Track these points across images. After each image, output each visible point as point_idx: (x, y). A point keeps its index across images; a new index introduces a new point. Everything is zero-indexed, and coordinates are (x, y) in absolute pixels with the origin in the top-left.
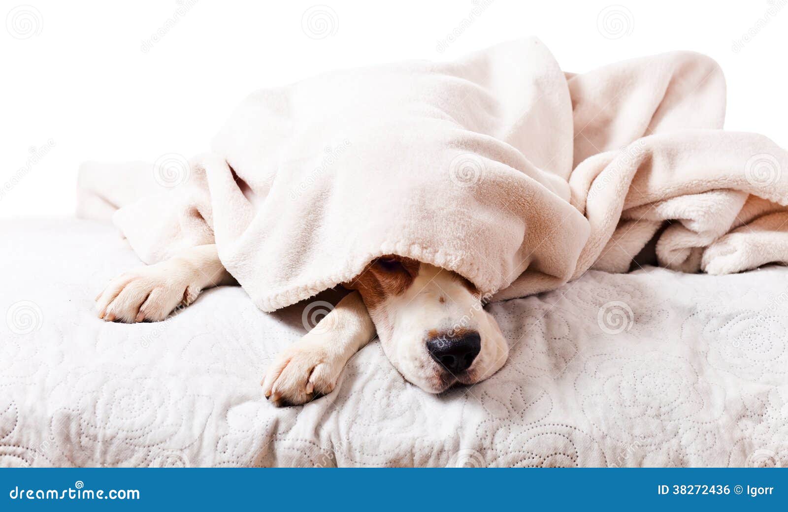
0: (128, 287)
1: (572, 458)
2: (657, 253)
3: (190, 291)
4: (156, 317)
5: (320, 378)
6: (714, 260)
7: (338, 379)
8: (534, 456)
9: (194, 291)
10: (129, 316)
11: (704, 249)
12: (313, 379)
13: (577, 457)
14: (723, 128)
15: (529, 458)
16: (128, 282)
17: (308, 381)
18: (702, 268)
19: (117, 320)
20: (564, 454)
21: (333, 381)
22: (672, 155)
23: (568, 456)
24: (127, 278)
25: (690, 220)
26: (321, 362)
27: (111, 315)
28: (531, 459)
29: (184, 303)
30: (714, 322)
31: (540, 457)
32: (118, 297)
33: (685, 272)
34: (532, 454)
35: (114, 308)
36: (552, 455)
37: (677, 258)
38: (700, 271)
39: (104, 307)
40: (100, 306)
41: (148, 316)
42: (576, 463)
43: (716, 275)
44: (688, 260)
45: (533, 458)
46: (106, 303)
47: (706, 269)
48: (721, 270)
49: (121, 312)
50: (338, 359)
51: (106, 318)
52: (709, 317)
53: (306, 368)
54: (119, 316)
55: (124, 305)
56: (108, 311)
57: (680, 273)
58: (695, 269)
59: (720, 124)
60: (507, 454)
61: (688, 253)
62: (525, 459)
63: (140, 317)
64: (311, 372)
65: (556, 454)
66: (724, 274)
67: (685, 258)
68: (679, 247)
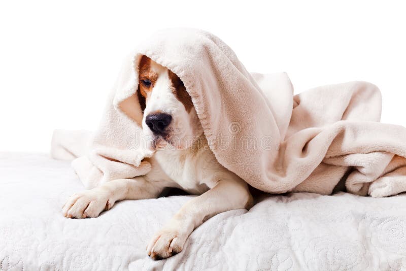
0: (78, 201)
2: (346, 185)
3: (110, 202)
4: (93, 216)
5: (175, 245)
6: (375, 190)
7: (184, 245)
9: (112, 202)
10: (79, 215)
11: (370, 183)
12: (172, 245)
14: (380, 121)
16: (79, 198)
17: (169, 246)
18: (369, 193)
19: (73, 218)
21: (181, 246)
22: (355, 131)
24: (77, 196)
25: (362, 167)
26: (176, 237)
27: (70, 215)
29: (106, 209)
30: (375, 222)
32: (73, 207)
33: (360, 195)
35: (72, 211)
37: (356, 189)
38: (368, 195)
39: (66, 211)
40: (64, 210)
41: (88, 215)
43: (376, 198)
44: (362, 189)
46: (67, 209)
47: (371, 195)
48: (379, 195)
49: (75, 213)
50: (184, 235)
51: (67, 217)
52: (372, 220)
53: (168, 240)
54: (74, 216)
55: (76, 210)
56: (69, 213)
57: (358, 196)
58: (365, 194)
59: (379, 119)
61: (361, 186)
63: (85, 215)
64: (171, 242)
66: (380, 197)
67: (360, 188)
68: (357, 183)
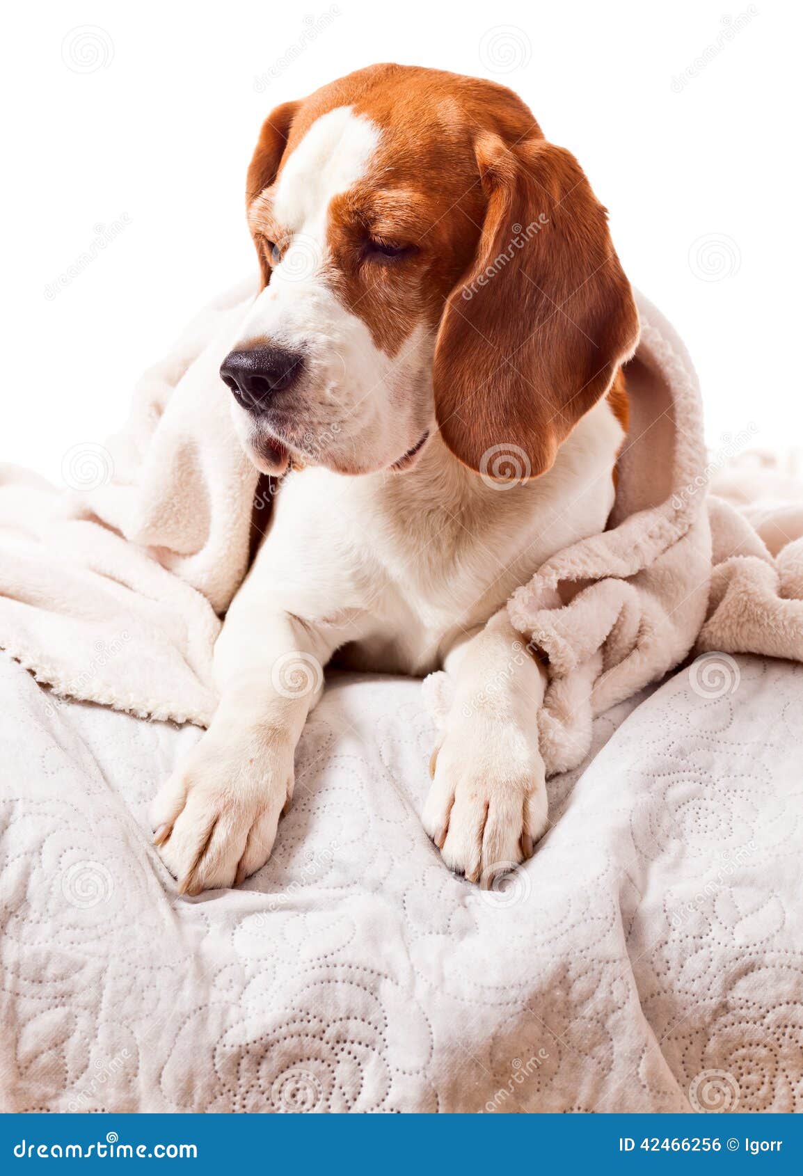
1: (376, 1028)
8: (310, 1017)
13: (386, 1026)
15: (302, 1021)
20: (363, 1020)
23: (370, 1023)
28: (305, 1022)
31: (321, 1021)
34: (308, 1014)
36: (341, 1019)
42: (382, 1036)
45: (309, 1021)
60: (264, 1012)
62: (295, 1022)
65: (348, 1018)
